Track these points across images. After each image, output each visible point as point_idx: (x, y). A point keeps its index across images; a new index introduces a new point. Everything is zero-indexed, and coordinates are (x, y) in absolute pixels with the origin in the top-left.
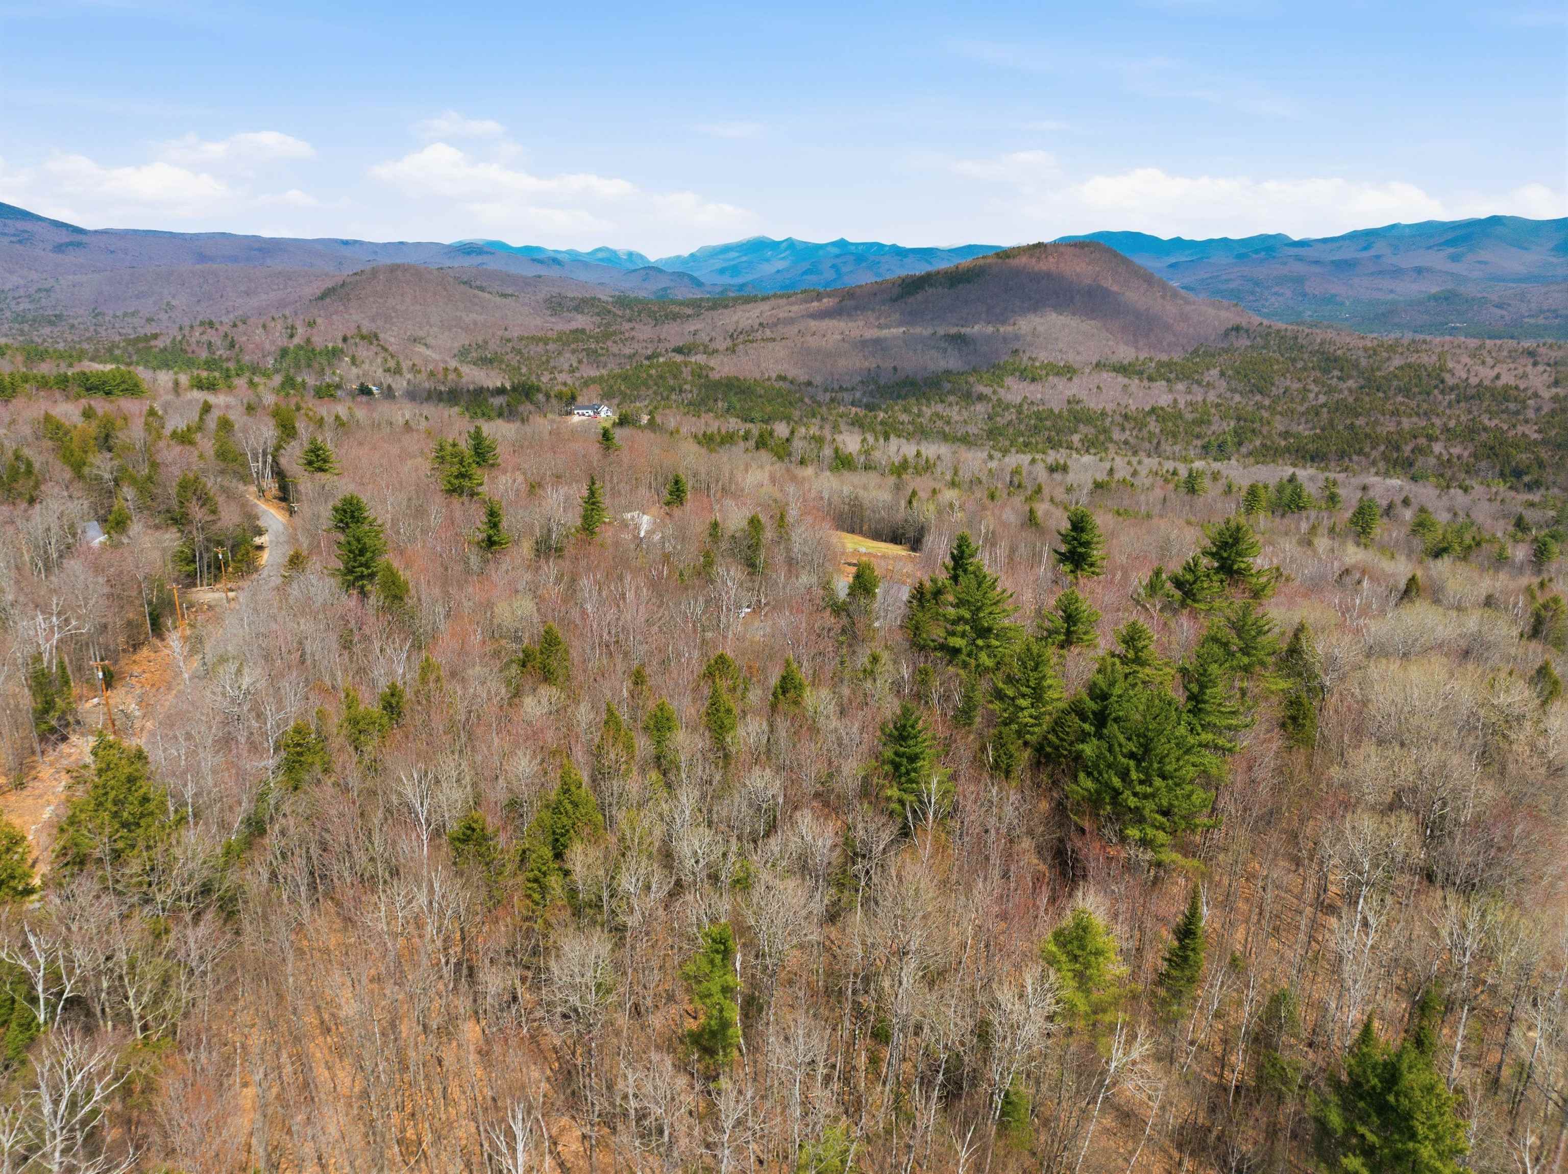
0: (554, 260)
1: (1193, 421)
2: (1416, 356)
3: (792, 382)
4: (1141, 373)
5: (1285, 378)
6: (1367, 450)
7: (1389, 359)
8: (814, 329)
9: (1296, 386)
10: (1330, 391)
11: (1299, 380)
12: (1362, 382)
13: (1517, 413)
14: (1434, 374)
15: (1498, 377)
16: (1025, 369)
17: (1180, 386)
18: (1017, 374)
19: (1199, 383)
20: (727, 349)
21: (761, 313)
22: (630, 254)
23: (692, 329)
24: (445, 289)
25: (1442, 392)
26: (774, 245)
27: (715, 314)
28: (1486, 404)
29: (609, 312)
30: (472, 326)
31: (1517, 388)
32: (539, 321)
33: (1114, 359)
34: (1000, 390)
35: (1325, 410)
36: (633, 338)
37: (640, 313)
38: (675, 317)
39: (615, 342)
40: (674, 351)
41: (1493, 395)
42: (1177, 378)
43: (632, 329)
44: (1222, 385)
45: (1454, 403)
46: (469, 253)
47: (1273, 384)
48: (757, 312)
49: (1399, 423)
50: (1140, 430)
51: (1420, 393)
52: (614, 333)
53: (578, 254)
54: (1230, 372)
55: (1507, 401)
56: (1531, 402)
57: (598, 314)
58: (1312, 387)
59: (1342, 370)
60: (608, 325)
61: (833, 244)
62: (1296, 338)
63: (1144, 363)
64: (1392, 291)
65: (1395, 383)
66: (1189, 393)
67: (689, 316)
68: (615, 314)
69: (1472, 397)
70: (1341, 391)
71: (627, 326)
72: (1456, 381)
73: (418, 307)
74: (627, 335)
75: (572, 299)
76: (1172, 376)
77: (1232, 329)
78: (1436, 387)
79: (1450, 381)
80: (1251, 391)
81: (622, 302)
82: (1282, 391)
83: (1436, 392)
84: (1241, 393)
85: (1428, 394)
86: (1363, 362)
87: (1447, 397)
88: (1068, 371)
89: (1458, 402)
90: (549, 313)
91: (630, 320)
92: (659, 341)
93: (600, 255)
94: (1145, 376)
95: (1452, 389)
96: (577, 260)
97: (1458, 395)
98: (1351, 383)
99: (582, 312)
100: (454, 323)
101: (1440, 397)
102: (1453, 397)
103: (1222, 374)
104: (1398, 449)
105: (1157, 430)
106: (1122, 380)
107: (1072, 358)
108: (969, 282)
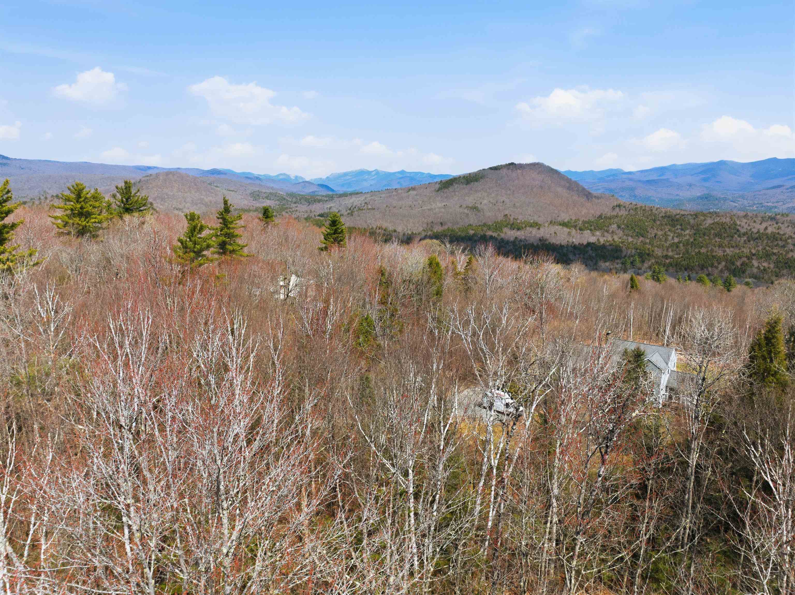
0: (258, 178)
1: (612, 250)
2: (719, 219)
3: (385, 230)
4: (575, 227)
5: (653, 229)
6: (716, 264)
7: (705, 220)
8: (395, 205)
9: (660, 233)
10: (679, 236)
11: (661, 230)
12: (693, 232)
13: (784, 246)
14: (732, 227)
15: (766, 228)
16: (513, 224)
17: (598, 233)
18: (509, 226)
19: (607, 231)
20: (348, 214)
21: (366, 198)
22: (296, 177)
23: (329, 206)
24: (196, 185)
25: (739, 236)
26: (369, 173)
27: (341, 199)
28: (765, 242)
29: (284, 199)
30: (209, 203)
31: (778, 233)
32: (246, 202)
33: (559, 219)
34: (501, 234)
35: (681, 245)
36: (297, 211)
37: (300, 200)
38: (319, 201)
39: (287, 212)
40: (319, 216)
41: (767, 237)
42: (595, 229)
43: (296, 207)
44: (620, 233)
45: (747, 242)
46: (213, 174)
47: (648, 232)
48: (363, 198)
49: (724, 251)
50: (584, 255)
51: (727, 237)
52: (286, 208)
53: (270, 176)
54: (623, 226)
55: (777, 240)
56: (789, 241)
57: (278, 200)
58: (669, 233)
59: (681, 225)
60: (284, 205)
61: (399, 172)
62: (652, 210)
63: (575, 222)
64: (677, 195)
65: (713, 231)
66: (604, 236)
67: (327, 201)
68: (287, 200)
69: (757, 239)
70: (685, 236)
71: (294, 205)
72: (745, 230)
73: (180, 193)
74: (293, 209)
75: (265, 193)
76: (592, 228)
77: (617, 206)
78: (735, 233)
79: (742, 231)
80: (637, 236)
81: (292, 195)
82: (654, 235)
83: (736, 236)
84: (632, 237)
85: (732, 237)
86: (692, 221)
87: (742, 239)
88: (536, 225)
89: (749, 241)
90: (252, 199)
91: (295, 203)
92: (311, 211)
93: (281, 177)
94: (578, 228)
95: (744, 234)
96: (269, 179)
97: (748, 238)
98: (687, 232)
99: (270, 199)
100: (199, 201)
101: (739, 239)
102: (745, 238)
103: (619, 227)
104: (733, 264)
105: (594, 255)
106: (566, 230)
107: (536, 218)
108: (477, 181)
